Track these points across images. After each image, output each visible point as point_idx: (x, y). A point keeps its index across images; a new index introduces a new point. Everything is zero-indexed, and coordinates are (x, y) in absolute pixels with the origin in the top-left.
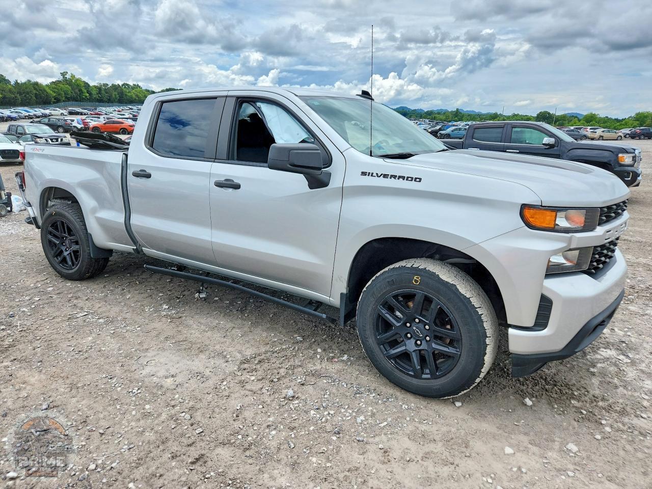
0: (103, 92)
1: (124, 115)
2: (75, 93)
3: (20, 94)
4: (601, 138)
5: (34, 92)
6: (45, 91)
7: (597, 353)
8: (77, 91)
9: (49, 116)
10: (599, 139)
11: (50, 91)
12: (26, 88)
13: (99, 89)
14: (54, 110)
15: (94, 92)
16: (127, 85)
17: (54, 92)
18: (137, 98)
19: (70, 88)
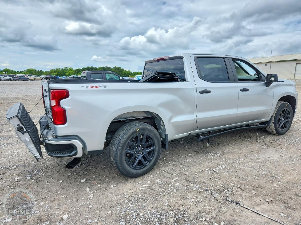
4: (35, 80)
10: (34, 80)
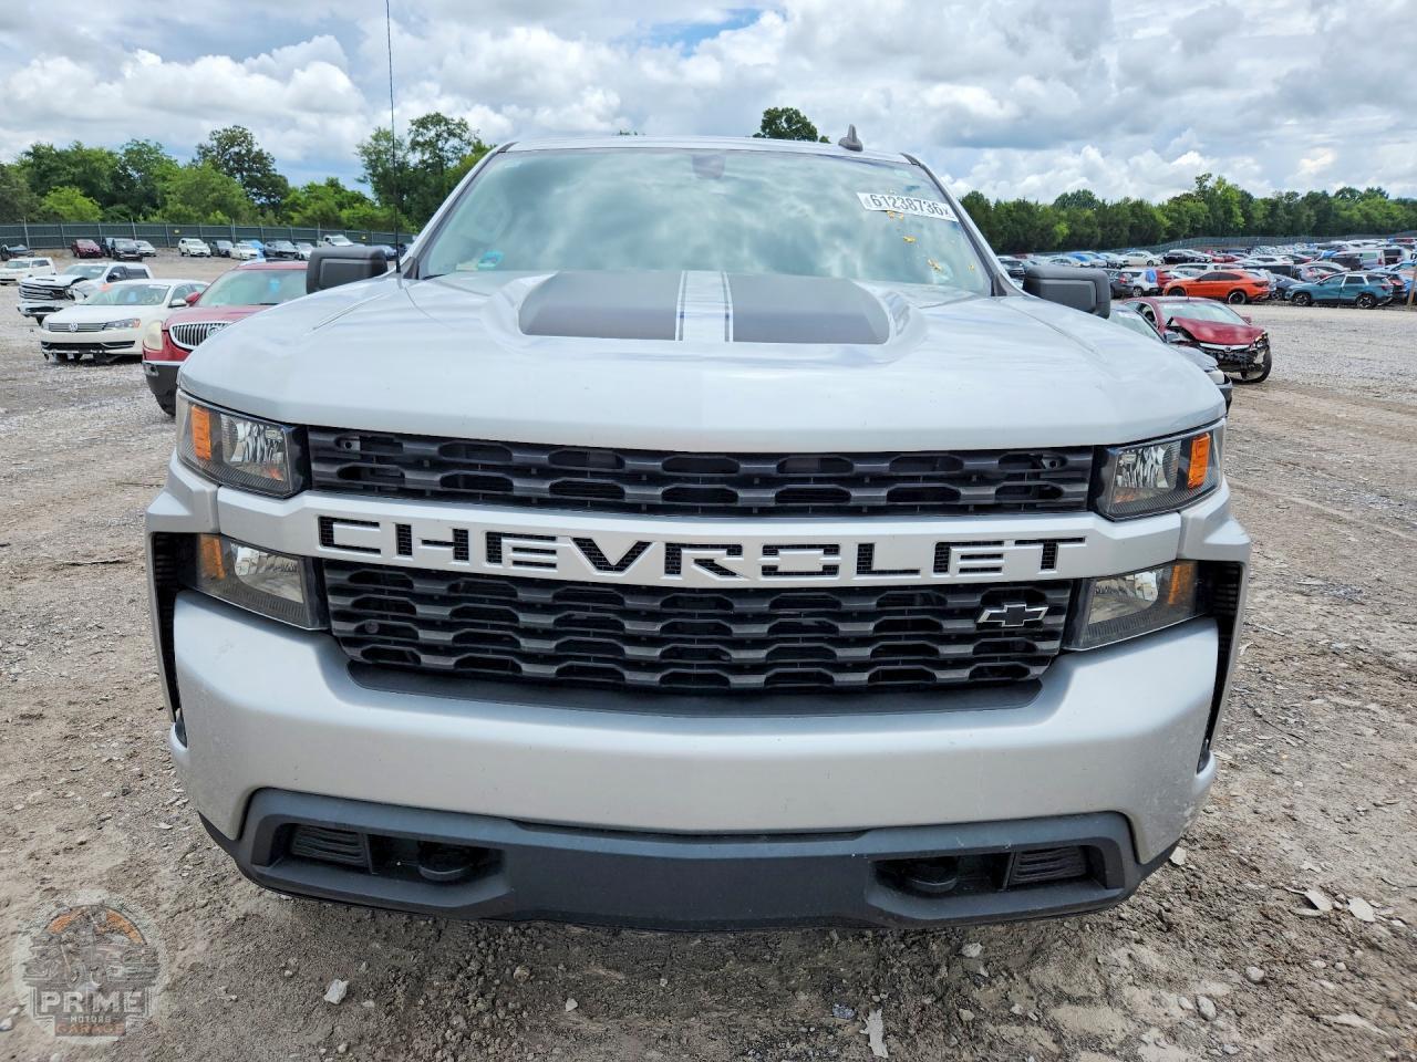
0: (1281, 212)
1: (1272, 260)
2: (1215, 217)
3: (1103, 225)
5: (1131, 220)
6: (1153, 217)
8: (1220, 213)
9: (1122, 266)
11: (1161, 217)
12: (1117, 214)
13: (1273, 206)
14: (1137, 255)
15: (1258, 214)
16: (1351, 191)
17: (1170, 218)
18: (1365, 222)
19: (1206, 207)
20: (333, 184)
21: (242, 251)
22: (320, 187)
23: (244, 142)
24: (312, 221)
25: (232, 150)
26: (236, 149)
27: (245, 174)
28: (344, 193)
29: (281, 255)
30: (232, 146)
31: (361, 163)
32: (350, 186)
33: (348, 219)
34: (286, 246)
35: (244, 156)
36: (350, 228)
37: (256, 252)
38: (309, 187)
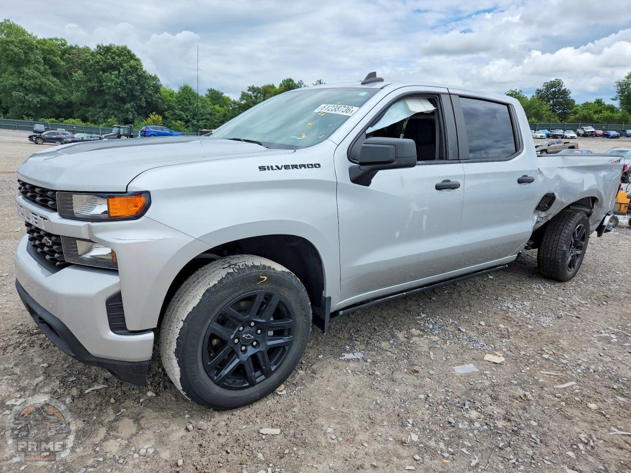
7: (49, 392)
20: (599, 102)
21: (537, 134)
22: (591, 103)
23: (558, 86)
24: (578, 120)
25: (552, 90)
26: (554, 89)
27: (555, 100)
28: (603, 106)
29: (555, 137)
30: (552, 88)
31: (616, 90)
32: (608, 102)
33: (597, 119)
34: (559, 132)
35: (556, 92)
36: (598, 122)
37: (544, 135)
38: (585, 104)
